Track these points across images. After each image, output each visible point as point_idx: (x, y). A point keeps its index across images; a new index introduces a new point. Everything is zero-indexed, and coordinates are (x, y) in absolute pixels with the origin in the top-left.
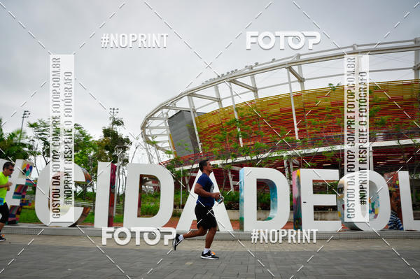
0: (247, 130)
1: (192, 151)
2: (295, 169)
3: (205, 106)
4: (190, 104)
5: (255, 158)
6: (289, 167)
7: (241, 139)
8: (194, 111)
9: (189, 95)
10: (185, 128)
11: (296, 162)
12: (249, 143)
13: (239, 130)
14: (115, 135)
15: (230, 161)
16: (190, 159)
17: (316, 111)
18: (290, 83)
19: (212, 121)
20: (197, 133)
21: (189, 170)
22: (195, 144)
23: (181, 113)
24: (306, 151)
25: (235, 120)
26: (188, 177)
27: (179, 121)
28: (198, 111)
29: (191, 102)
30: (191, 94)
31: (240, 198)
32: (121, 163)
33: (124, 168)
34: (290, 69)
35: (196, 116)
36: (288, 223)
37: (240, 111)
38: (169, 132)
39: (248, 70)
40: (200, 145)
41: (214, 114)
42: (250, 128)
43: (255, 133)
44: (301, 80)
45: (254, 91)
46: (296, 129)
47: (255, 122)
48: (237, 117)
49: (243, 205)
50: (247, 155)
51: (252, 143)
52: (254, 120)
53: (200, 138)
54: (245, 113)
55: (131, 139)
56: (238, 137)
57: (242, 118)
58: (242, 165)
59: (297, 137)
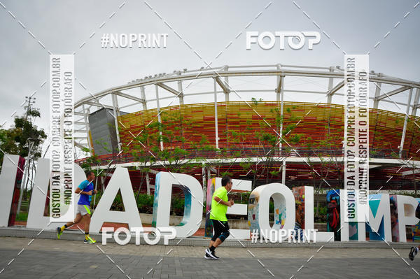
0: (169, 135)
1: (111, 150)
2: (212, 177)
3: (128, 106)
4: (114, 103)
5: (174, 163)
6: (207, 174)
7: (162, 143)
8: (117, 110)
9: (113, 93)
10: (106, 126)
11: (214, 169)
12: (169, 148)
13: (161, 133)
14: (29, 126)
15: (148, 164)
16: (107, 159)
17: (238, 123)
18: (215, 92)
19: (134, 122)
20: (118, 133)
21: (105, 170)
22: (115, 143)
23: (103, 111)
24: (224, 161)
25: (158, 124)
26: (104, 177)
27: (100, 119)
28: (121, 110)
29: (115, 101)
30: (116, 92)
31: (155, 202)
32: (32, 156)
33: (35, 162)
34: (217, 79)
35: (119, 115)
36: (200, 229)
37: (163, 115)
38: (89, 129)
39: (176, 75)
40: (119, 145)
41: (137, 114)
42: (172, 133)
43: (177, 138)
44: (227, 91)
45: (179, 96)
46: (217, 139)
47: (177, 128)
48: (160, 121)
49: (156, 210)
50: (167, 159)
51: (173, 148)
52: (176, 125)
53: (120, 138)
54: (168, 117)
55: (46, 132)
56: (159, 141)
57: (165, 122)
58: (160, 169)
59: (217, 146)
